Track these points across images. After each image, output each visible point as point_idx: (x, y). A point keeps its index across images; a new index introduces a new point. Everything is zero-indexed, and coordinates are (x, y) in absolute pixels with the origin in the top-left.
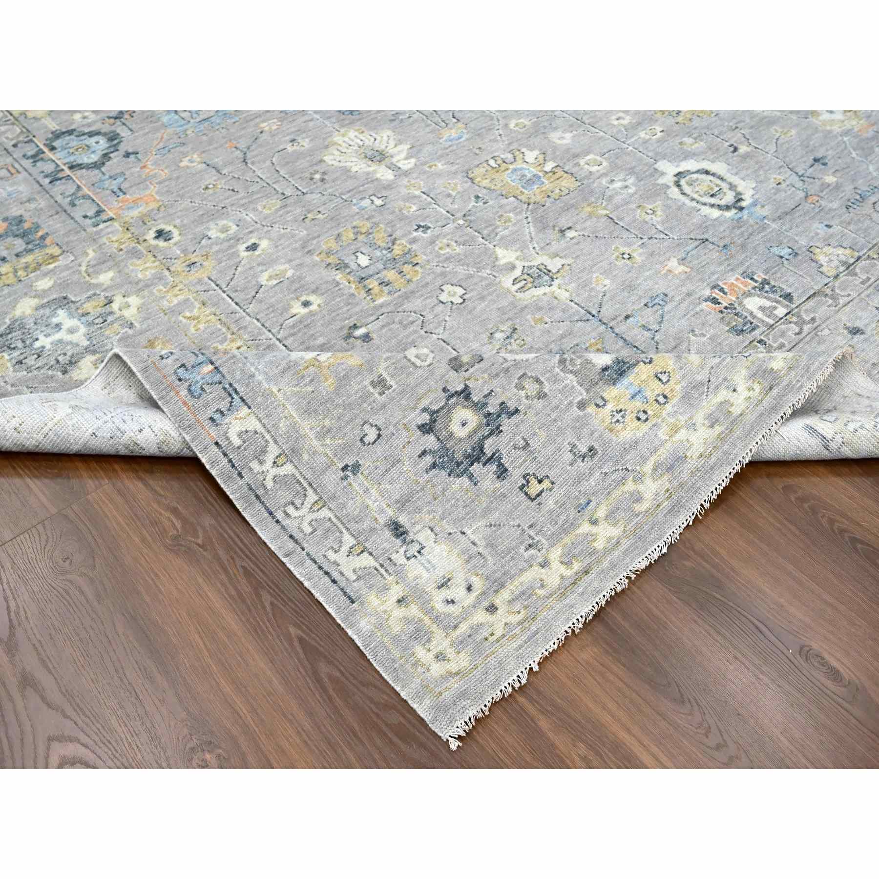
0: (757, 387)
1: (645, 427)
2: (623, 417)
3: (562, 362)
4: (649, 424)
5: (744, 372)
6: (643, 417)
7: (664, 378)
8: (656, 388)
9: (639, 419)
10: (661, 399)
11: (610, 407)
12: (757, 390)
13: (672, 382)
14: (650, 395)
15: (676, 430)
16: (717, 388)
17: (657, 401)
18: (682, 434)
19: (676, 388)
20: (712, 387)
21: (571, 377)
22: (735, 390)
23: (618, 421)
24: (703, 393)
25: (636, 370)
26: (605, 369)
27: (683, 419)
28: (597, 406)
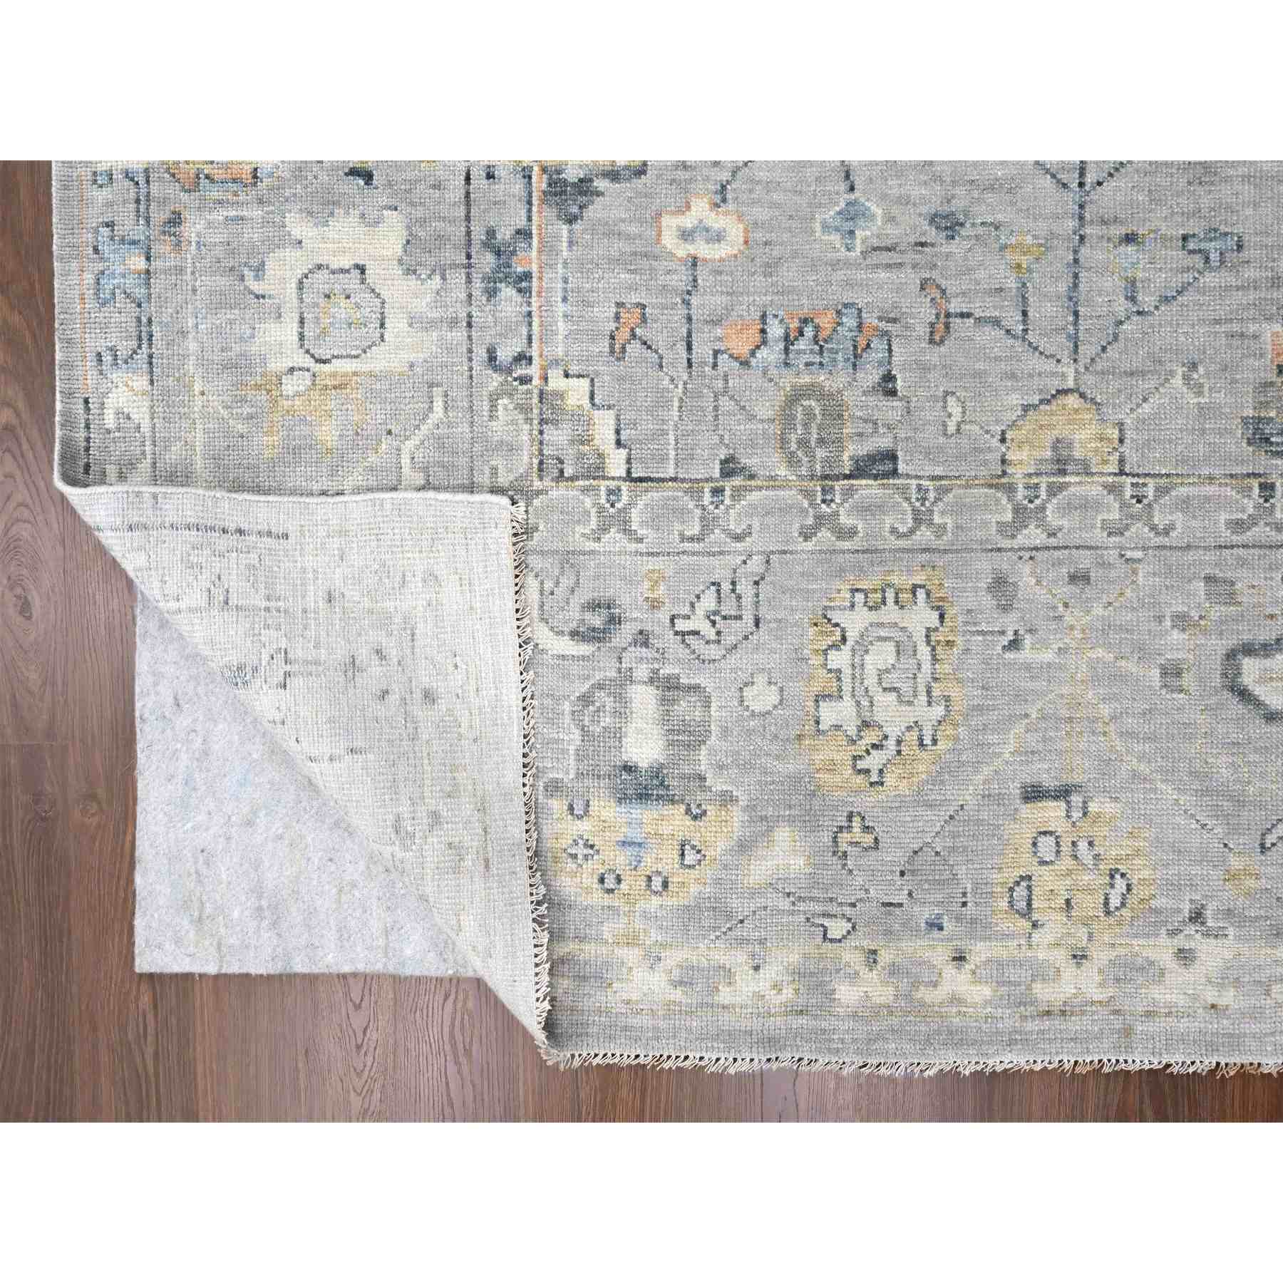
0: (788, 993)
1: (598, 898)
2: (586, 857)
3: (586, 699)
4: (607, 900)
5: (795, 958)
6: (610, 882)
7: (690, 858)
8: (667, 860)
9: (602, 880)
10: (657, 883)
11: (584, 827)
12: (783, 998)
13: (693, 874)
14: (649, 864)
15: (631, 940)
16: (742, 941)
17: (649, 879)
18: (631, 955)
19: (692, 886)
20: (738, 932)
21: (576, 735)
22: (757, 968)
23: (574, 856)
24: (715, 929)
25: (669, 810)
26: (628, 768)
27: (655, 936)
28: (571, 808)
